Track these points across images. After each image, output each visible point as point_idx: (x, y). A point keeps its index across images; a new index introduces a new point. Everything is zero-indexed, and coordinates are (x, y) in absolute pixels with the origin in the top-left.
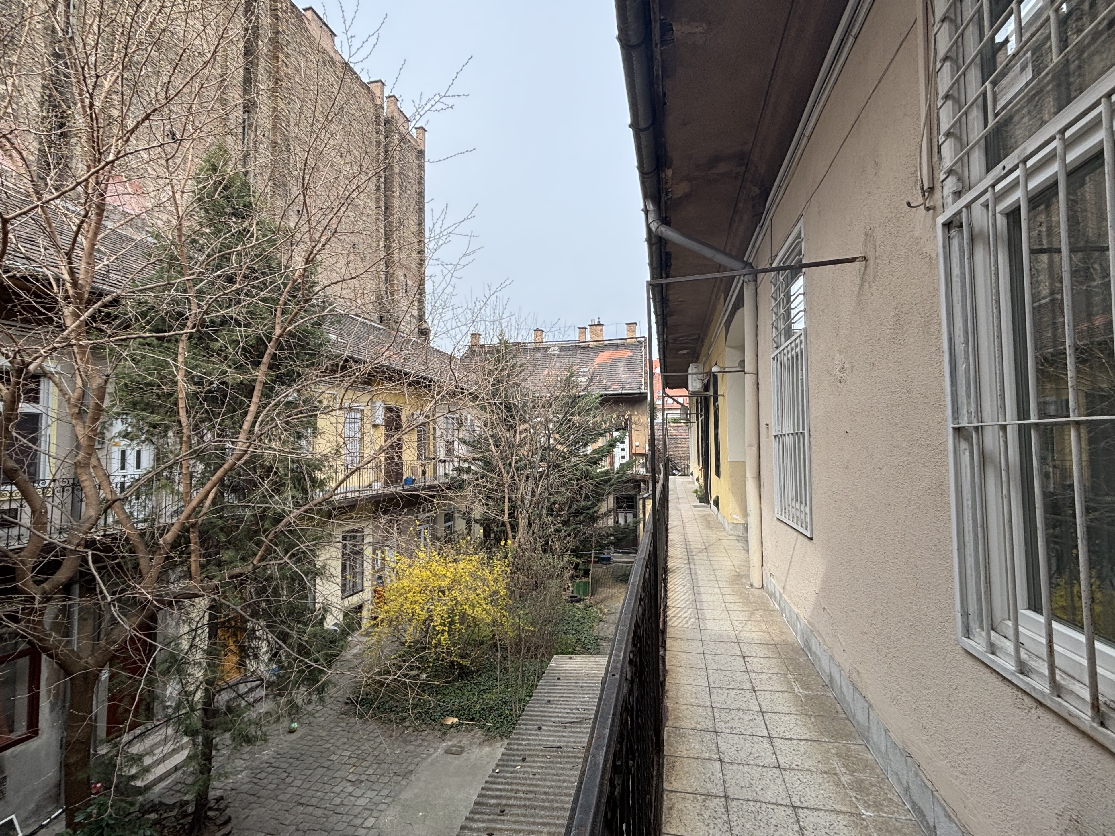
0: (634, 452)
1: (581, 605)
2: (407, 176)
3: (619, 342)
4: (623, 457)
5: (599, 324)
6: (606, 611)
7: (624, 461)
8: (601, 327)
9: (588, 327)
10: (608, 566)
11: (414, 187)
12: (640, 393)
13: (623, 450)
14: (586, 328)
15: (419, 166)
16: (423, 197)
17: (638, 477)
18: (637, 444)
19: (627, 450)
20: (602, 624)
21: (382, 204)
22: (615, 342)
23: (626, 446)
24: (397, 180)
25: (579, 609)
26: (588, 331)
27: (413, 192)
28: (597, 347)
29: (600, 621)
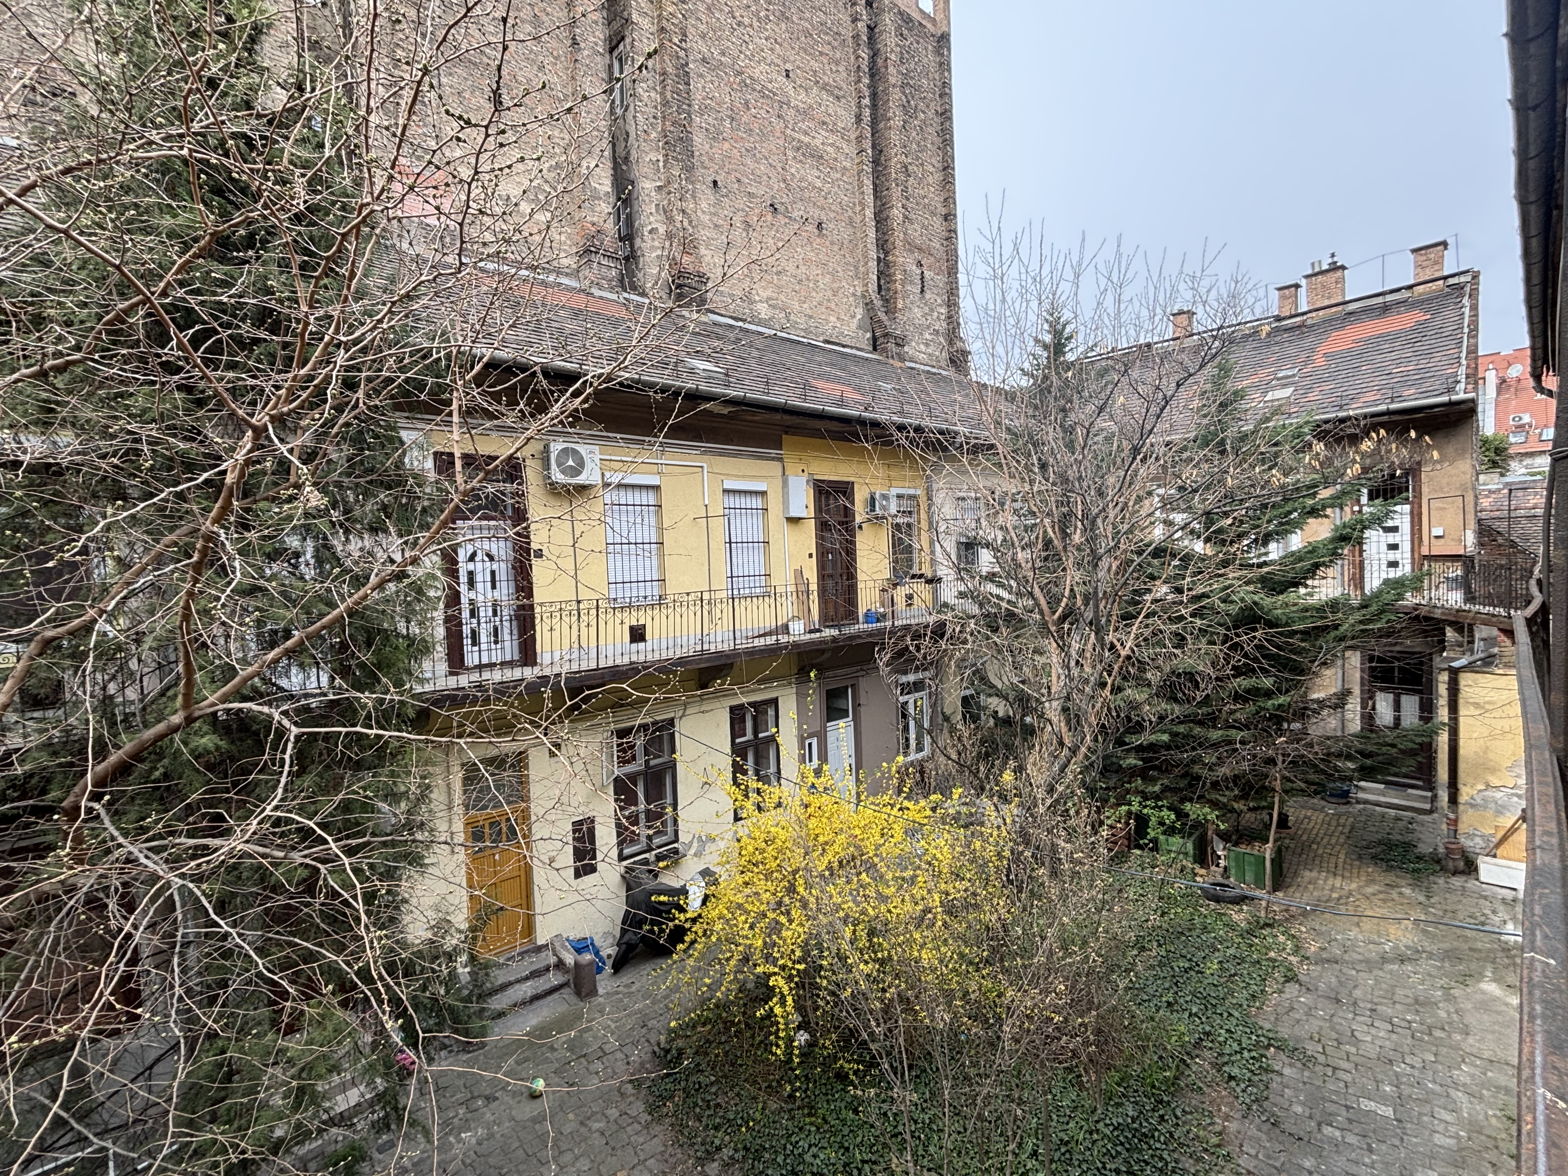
0: (1425, 551)
1: (1239, 916)
2: (918, 89)
3: (1389, 298)
4: (1393, 564)
5: (1335, 268)
6: (1313, 948)
7: (1393, 574)
8: (1339, 274)
9: (1303, 282)
10: (1343, 809)
11: (932, 104)
12: (1451, 404)
13: (1394, 547)
14: (1297, 286)
15: (941, 64)
16: (950, 119)
17: (1438, 614)
18: (1437, 531)
19: (1406, 546)
20: (1292, 989)
21: (867, 144)
22: (1380, 300)
23: (1404, 538)
24: (896, 95)
25: (1231, 926)
26: (1302, 292)
27: (931, 114)
28: (1328, 322)
29: (1288, 980)
